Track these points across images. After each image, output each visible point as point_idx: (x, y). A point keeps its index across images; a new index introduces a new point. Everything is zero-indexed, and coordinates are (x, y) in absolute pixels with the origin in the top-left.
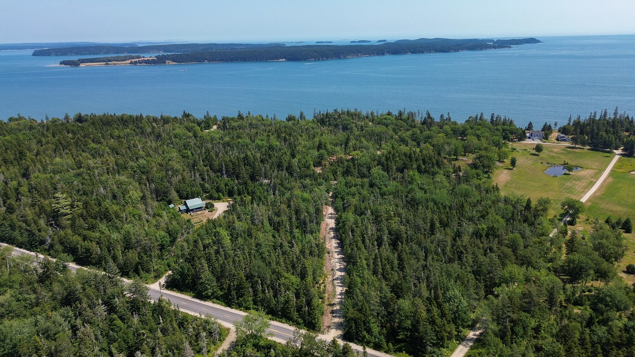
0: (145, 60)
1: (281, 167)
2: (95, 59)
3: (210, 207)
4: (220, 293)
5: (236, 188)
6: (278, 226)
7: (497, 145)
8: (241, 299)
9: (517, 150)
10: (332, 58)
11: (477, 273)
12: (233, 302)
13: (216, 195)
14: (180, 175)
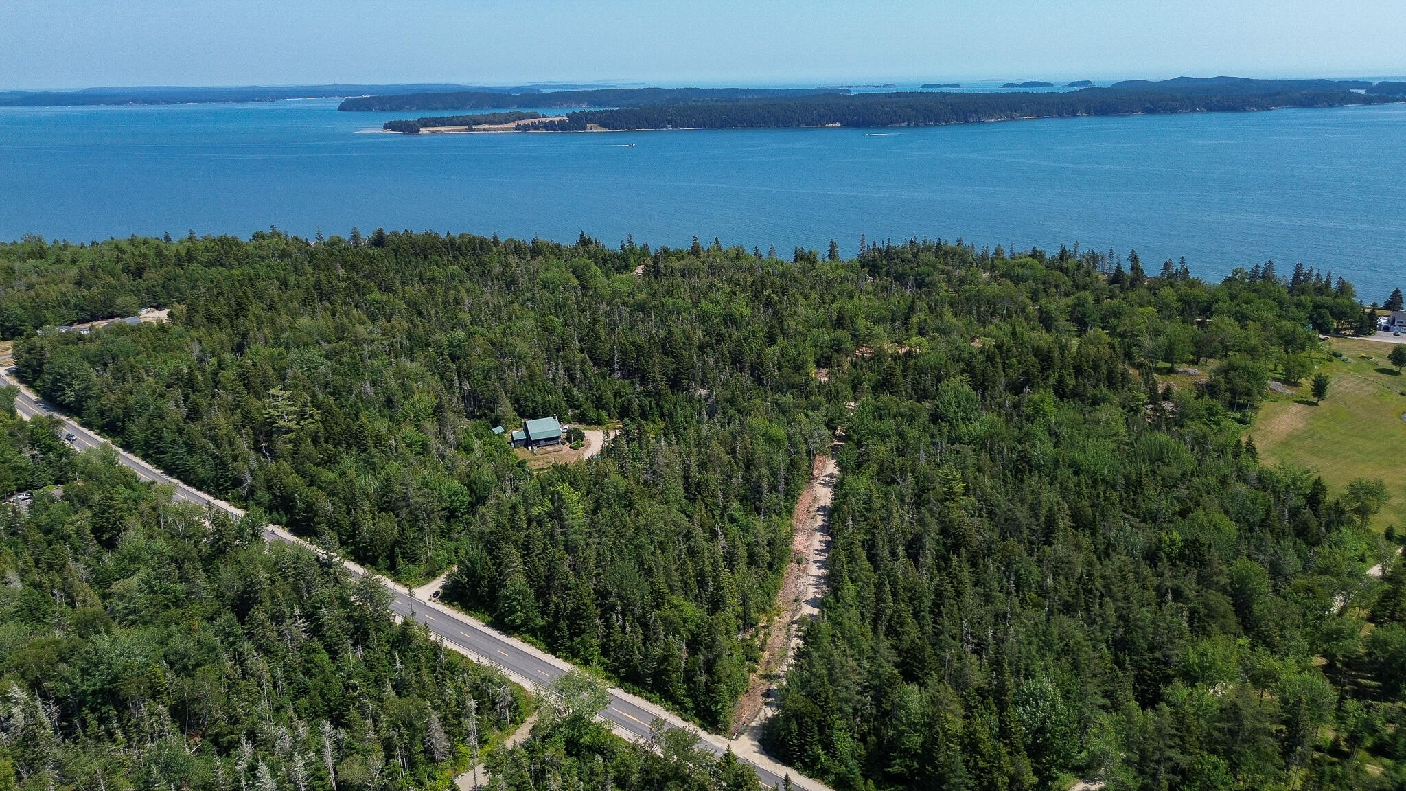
0: (545, 123)
1: (740, 363)
2: (450, 119)
3: (575, 438)
4: (541, 622)
5: (637, 402)
6: (696, 490)
7: (1289, 342)
8: (577, 640)
9: (1344, 357)
10: (947, 121)
11: (1120, 646)
12: (562, 645)
13: (593, 414)
14: (524, 368)
